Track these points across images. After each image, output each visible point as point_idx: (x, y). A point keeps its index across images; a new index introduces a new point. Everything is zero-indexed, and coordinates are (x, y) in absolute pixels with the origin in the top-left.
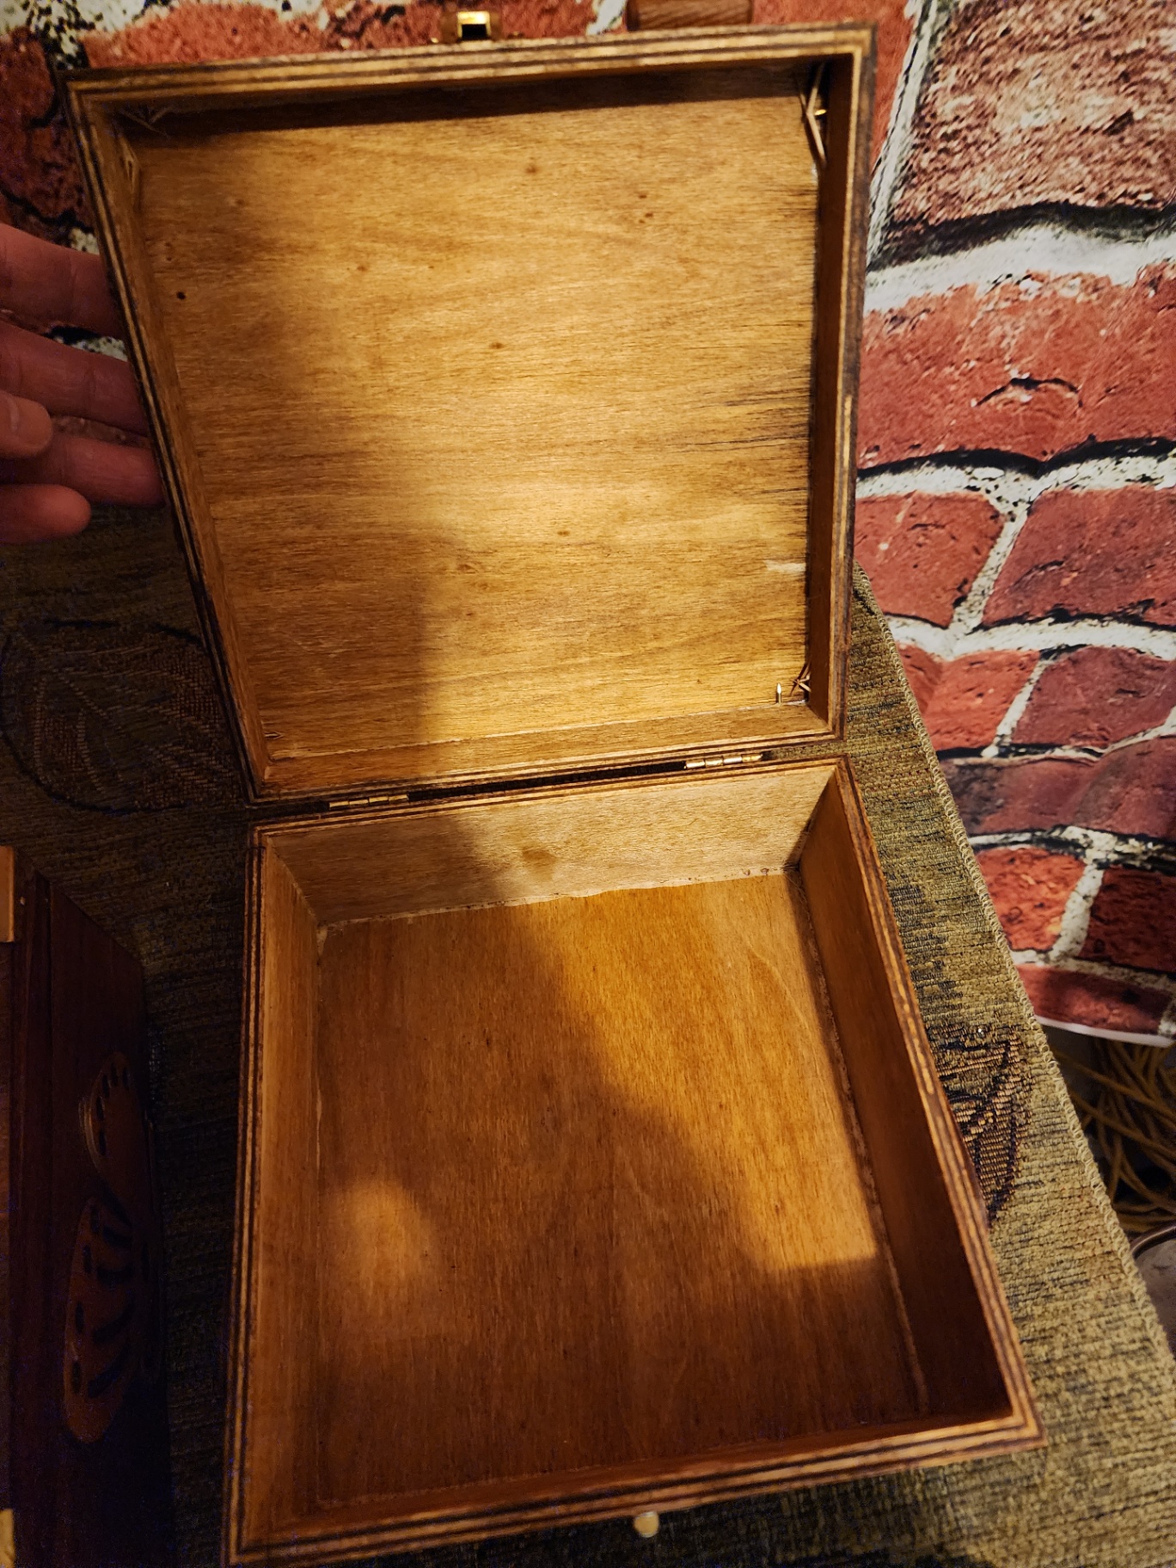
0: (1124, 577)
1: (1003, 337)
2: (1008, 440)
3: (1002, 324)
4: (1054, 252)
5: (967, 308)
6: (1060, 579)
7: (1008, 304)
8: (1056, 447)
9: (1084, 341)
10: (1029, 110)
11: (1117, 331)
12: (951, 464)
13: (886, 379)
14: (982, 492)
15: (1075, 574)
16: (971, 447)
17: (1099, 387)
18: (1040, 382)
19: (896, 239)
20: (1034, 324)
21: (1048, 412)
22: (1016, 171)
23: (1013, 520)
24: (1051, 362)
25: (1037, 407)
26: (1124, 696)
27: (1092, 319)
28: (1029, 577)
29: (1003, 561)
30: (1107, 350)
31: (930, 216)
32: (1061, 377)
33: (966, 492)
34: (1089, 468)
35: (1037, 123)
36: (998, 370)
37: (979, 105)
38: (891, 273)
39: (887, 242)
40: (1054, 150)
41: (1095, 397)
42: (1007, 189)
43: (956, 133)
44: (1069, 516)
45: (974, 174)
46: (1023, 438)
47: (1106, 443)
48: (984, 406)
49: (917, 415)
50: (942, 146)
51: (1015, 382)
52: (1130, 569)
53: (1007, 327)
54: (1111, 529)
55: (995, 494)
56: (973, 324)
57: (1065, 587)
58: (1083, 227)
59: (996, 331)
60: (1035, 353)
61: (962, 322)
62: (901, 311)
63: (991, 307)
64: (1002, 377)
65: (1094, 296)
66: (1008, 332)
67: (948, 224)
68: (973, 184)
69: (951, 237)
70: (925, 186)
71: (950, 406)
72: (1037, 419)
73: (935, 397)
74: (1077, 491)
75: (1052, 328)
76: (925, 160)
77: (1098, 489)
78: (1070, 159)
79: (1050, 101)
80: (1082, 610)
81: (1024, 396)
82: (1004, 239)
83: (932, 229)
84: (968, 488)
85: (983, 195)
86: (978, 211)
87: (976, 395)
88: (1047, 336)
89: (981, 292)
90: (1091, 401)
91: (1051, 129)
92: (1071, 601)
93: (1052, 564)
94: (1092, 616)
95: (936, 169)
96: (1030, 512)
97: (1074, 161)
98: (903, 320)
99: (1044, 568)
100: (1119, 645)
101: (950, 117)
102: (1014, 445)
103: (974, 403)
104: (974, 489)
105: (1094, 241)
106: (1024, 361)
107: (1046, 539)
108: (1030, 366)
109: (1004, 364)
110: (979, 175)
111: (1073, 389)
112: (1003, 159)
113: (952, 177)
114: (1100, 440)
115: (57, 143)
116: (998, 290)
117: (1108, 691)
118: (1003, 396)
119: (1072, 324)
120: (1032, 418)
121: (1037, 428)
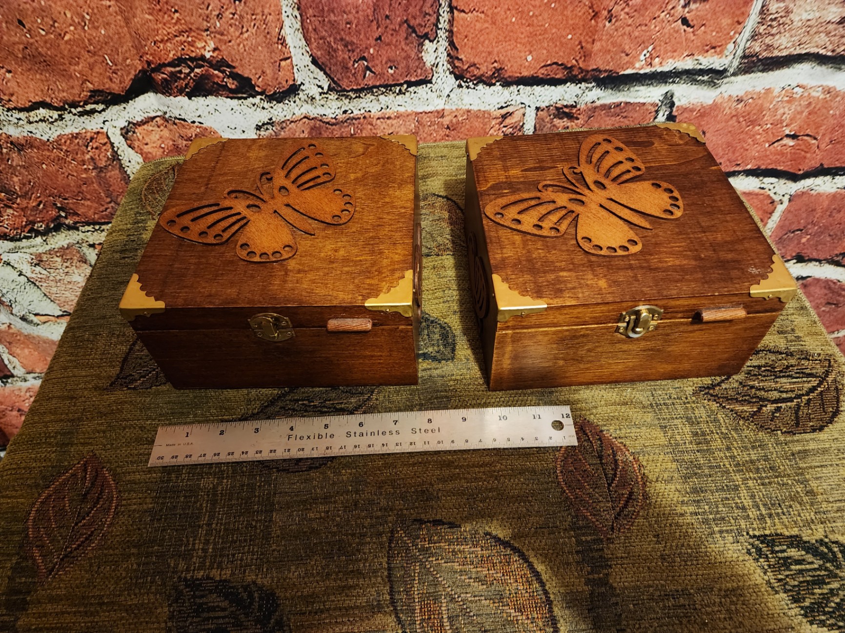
0: (833, 239)
1: (784, 114)
2: (782, 164)
3: (784, 108)
4: (811, 75)
5: (769, 99)
6: (801, 239)
7: (788, 98)
8: (805, 167)
9: (822, 116)
10: (806, 11)
11: (838, 113)
12: (753, 176)
13: (730, 129)
14: (767, 190)
15: (809, 237)
16: (763, 167)
17: (827, 140)
18: (799, 136)
19: (745, 63)
20: (799, 109)
21: (802, 150)
22: (798, 37)
23: (782, 203)
24: (805, 126)
25: (797, 148)
26: (830, 306)
27: (826, 106)
28: (786, 236)
29: (775, 226)
30: (832, 121)
31: (760, 54)
32: (810, 133)
33: (759, 190)
34: (820, 180)
35: (809, 17)
36: (780, 130)
37: (786, 7)
38: (740, 78)
39: (741, 64)
40: (814, 30)
41: (825, 145)
42: (793, 45)
43: (776, 18)
44: (808, 205)
45: (780, 37)
46: (789, 163)
47: (828, 168)
48: (771, 147)
49: (741, 148)
50: (769, 23)
51: (788, 136)
52: (836, 235)
53: (786, 109)
54: (828, 213)
55: (773, 191)
56: (771, 106)
57: (803, 243)
58: (825, 64)
59: (781, 111)
60: (798, 122)
61: (766, 105)
62: (742, 97)
63: (780, 99)
64: (781, 134)
65: (828, 95)
66: (787, 112)
67: (767, 58)
68: (779, 41)
69: (767, 64)
70: (760, 40)
71: (756, 146)
72: (796, 153)
73: (750, 140)
74: (813, 192)
75: (807, 110)
76: (762, 29)
77: (823, 192)
78: (821, 34)
79: (815, 8)
80: (811, 256)
81: (791, 143)
82: (789, 68)
83: (760, 60)
84: (760, 188)
85: (783, 47)
86: (780, 54)
87: (768, 142)
88: (804, 114)
89: (776, 92)
90: (823, 146)
91: (814, 21)
92: (806, 251)
93: (798, 230)
94: (816, 260)
95: (765, 34)
96: (790, 200)
97: (823, 35)
98: (742, 101)
99: (793, 232)
100: (829, 277)
101: (775, 12)
102: (785, 167)
103: (767, 145)
104: (763, 188)
105: (830, 70)
106: (792, 126)
107: (796, 216)
108: (795, 128)
109: (783, 127)
110: (783, 38)
111: (815, 139)
112: (793, 32)
113: (771, 38)
114: (826, 166)
115: (432, 6)
116: (784, 91)
117: (821, 303)
118: (781, 142)
119: (817, 109)
120: (794, 153)
121: (796, 158)
